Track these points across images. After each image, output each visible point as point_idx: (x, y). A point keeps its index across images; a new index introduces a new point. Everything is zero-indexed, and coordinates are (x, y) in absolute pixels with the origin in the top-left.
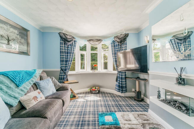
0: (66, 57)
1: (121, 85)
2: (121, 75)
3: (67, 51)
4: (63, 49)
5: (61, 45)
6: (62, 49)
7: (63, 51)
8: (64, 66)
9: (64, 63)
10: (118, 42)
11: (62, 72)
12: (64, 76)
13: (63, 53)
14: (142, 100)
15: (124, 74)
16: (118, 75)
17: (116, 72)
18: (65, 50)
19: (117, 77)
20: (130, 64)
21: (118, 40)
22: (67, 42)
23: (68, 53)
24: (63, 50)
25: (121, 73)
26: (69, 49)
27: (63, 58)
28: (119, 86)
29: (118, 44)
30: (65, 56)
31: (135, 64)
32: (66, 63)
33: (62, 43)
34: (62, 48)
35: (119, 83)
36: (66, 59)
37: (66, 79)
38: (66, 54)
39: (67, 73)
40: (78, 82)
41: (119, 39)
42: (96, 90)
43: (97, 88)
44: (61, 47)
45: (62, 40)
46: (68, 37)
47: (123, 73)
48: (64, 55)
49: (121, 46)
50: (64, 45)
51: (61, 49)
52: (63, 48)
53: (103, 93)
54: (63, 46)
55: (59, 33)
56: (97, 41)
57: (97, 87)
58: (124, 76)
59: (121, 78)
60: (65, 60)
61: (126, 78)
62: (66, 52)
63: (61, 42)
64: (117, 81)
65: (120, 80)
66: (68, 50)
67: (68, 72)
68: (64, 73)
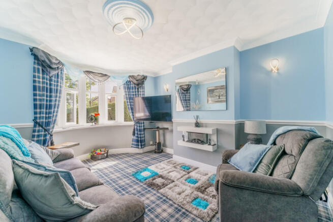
0: (48, 99)
1: (139, 139)
2: (140, 126)
3: (48, 86)
4: (41, 83)
5: (36, 74)
6: (39, 82)
7: (39, 87)
8: (43, 117)
9: (45, 110)
10: (135, 84)
11: (41, 128)
12: (45, 135)
13: (40, 91)
14: (162, 151)
15: (143, 125)
16: (136, 127)
17: (132, 123)
18: (45, 85)
19: (134, 130)
20: (139, 112)
21: (135, 82)
22: (48, 69)
23: (51, 92)
24: (41, 85)
25: (139, 124)
26: (53, 83)
27: (40, 100)
28: (138, 141)
29: (134, 86)
30: (47, 97)
31: (144, 112)
32: (48, 111)
33: (38, 69)
34: (37, 79)
35: (138, 137)
36: (48, 103)
37: (49, 143)
38: (47, 92)
39: (51, 130)
40: (78, 144)
41: (137, 80)
42: (102, 153)
43: (102, 150)
44: (34, 77)
45: (38, 64)
46: (54, 61)
47: (141, 124)
48: (44, 94)
49: (138, 89)
50: (43, 74)
51: (34, 81)
52: (41, 80)
53: (114, 156)
54: (41, 75)
55: (33, 48)
56: (101, 76)
57: (103, 148)
58: (143, 128)
59: (140, 129)
60: (46, 105)
61: (144, 129)
62: (47, 88)
63: (34, 68)
64: (134, 134)
65: (139, 133)
66: (50, 84)
67: (53, 128)
68: (46, 130)
